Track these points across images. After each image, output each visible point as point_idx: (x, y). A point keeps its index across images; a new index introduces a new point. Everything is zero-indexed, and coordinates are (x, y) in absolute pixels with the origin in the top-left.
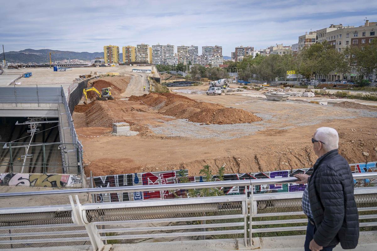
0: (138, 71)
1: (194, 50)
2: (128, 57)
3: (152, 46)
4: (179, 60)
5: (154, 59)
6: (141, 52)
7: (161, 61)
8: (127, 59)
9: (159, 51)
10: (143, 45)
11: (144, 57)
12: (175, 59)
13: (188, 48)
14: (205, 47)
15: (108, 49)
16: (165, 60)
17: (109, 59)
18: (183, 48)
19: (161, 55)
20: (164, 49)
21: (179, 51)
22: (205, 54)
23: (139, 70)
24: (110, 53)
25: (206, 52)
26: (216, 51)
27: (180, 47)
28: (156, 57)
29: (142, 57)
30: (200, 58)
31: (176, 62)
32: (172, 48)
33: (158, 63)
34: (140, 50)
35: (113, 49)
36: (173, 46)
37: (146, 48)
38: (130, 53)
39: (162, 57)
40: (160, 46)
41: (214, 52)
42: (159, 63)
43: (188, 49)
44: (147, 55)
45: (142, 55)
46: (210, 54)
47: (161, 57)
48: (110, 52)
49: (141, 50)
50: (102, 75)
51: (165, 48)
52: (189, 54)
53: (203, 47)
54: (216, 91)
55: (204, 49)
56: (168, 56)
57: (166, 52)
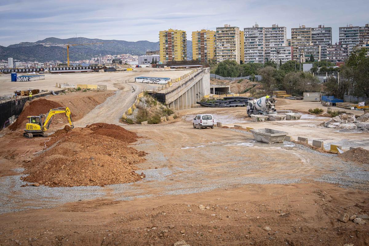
0: (146, 81)
1: (323, 34)
2: (202, 49)
3: (245, 29)
4: (293, 53)
5: (248, 52)
6: (223, 41)
7: (260, 56)
8: (200, 54)
9: (256, 37)
10: (227, 28)
11: (229, 48)
12: (287, 52)
13: (310, 30)
14: (344, 28)
15: (166, 36)
16: (268, 53)
17: (167, 54)
18: (303, 30)
19: (259, 45)
20: (266, 35)
21: (295, 36)
22: (345, 40)
23: (147, 78)
24: (170, 44)
25: (347, 36)
26: (366, 34)
27: (296, 29)
28: (251, 48)
29: (225, 49)
30: (333, 49)
31: (288, 57)
32: (281, 32)
33: (255, 59)
34: (222, 37)
35: (175, 36)
36: (282, 28)
37: (232, 32)
38: (205, 43)
39: (262, 48)
40: (258, 28)
41: (363, 36)
42: (257, 59)
43: (312, 32)
44: (235, 45)
45: (225, 45)
46: (355, 41)
47: (259, 48)
48: (169, 41)
49: (224, 37)
50: (68, 89)
51: (268, 31)
52: (314, 41)
53: (340, 28)
54: (203, 121)
55: (343, 32)
56: (273, 46)
57: (269, 40)
